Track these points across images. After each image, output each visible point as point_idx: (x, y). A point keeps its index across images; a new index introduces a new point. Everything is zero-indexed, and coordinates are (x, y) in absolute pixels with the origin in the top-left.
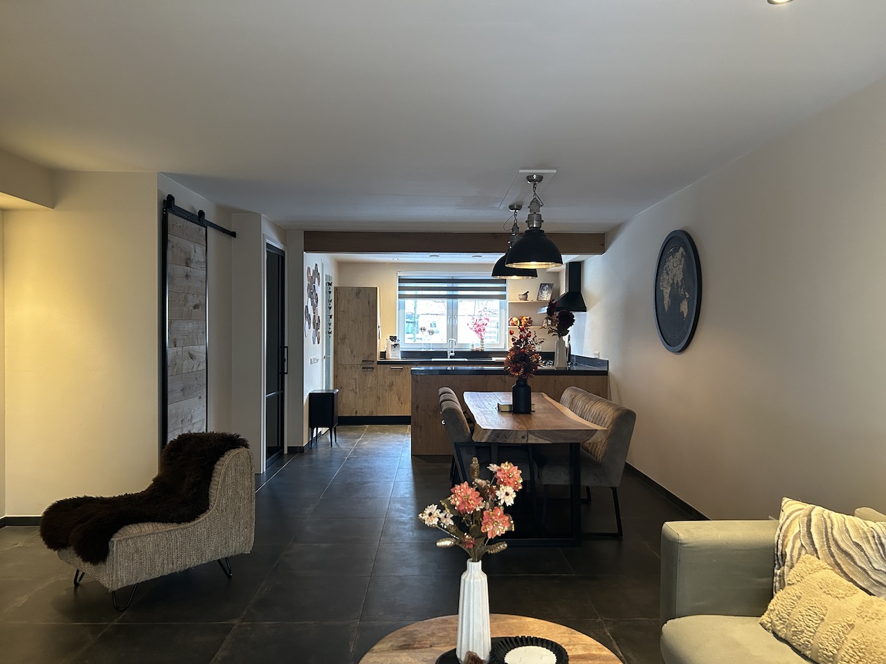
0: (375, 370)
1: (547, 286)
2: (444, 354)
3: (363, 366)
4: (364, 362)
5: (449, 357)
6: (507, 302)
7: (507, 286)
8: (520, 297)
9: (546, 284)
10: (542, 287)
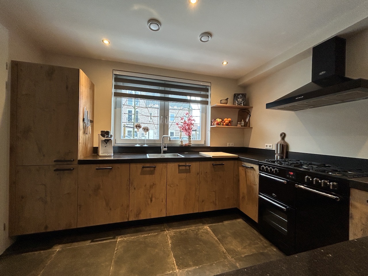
0: (74, 172)
1: (241, 95)
2: (157, 149)
5: (162, 152)
6: (209, 107)
7: (209, 94)
8: (222, 102)
9: (239, 94)
10: (236, 96)
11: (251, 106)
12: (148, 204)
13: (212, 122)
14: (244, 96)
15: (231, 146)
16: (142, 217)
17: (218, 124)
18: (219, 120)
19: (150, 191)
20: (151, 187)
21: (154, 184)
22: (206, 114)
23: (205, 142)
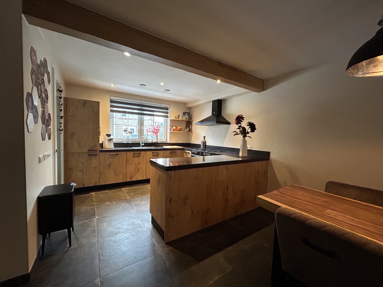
0: (98, 156)
1: (187, 113)
2: (138, 145)
3: (89, 154)
4: (89, 151)
5: (141, 146)
6: (169, 119)
7: (169, 111)
8: (176, 117)
9: (186, 113)
10: (184, 113)
11: (192, 120)
12: (137, 173)
13: (170, 128)
14: (189, 113)
15: (181, 142)
16: (134, 179)
17: (174, 130)
18: (174, 128)
19: (137, 166)
20: (138, 164)
21: (140, 163)
22: (167, 123)
23: (166, 140)
